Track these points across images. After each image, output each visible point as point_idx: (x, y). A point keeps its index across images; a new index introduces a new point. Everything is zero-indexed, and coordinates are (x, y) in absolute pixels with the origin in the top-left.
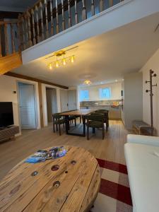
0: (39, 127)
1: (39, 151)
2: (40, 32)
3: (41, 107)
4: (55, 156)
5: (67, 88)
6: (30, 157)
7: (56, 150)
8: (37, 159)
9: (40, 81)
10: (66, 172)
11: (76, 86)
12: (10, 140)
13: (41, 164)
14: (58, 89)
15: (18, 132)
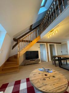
0: (47, 61)
1: (43, 68)
2: (46, 25)
3: (48, 53)
4: (47, 71)
5: (60, 43)
6: (40, 69)
7: (49, 70)
8: (42, 70)
9: (47, 43)
10: (49, 78)
11: (66, 42)
12: (38, 63)
13: (42, 72)
14: (55, 45)
15: (40, 61)
